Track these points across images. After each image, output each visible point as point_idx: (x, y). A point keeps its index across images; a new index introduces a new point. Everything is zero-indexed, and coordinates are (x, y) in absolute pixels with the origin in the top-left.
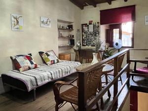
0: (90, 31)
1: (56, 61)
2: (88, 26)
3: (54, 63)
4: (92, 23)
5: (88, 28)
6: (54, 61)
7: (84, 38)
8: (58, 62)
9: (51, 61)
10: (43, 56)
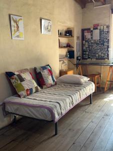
0: (94, 38)
1: (34, 90)
2: (92, 31)
3: (31, 93)
4: (99, 28)
5: (92, 35)
6: (31, 90)
7: (84, 48)
8: (37, 91)
9: (27, 90)
10: (13, 81)
